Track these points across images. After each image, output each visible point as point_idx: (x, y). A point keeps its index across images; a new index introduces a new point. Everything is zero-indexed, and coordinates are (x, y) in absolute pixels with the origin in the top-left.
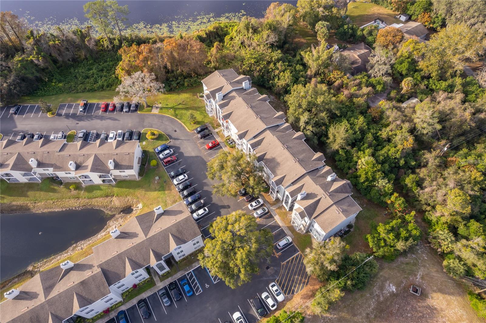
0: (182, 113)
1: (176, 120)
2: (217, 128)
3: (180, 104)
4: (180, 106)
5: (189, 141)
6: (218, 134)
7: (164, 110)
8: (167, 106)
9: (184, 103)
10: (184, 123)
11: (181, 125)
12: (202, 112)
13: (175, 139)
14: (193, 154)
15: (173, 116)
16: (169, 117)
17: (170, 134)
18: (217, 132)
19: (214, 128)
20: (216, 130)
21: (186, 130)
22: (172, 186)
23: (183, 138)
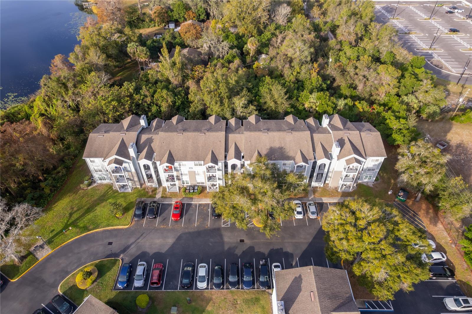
0: (90, 220)
1: (92, 233)
2: (155, 194)
3: (71, 215)
4: (75, 216)
5: (144, 235)
6: (166, 197)
7: (57, 240)
8: (55, 232)
9: (75, 209)
10: (108, 225)
11: (108, 230)
12: (115, 197)
13: (124, 251)
14: (170, 241)
15: (82, 233)
16: (76, 240)
17: (109, 253)
18: (162, 197)
19: (153, 196)
20: (158, 196)
21: (122, 229)
22: (205, 294)
23: (132, 240)
